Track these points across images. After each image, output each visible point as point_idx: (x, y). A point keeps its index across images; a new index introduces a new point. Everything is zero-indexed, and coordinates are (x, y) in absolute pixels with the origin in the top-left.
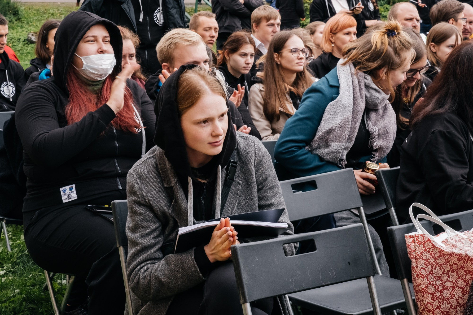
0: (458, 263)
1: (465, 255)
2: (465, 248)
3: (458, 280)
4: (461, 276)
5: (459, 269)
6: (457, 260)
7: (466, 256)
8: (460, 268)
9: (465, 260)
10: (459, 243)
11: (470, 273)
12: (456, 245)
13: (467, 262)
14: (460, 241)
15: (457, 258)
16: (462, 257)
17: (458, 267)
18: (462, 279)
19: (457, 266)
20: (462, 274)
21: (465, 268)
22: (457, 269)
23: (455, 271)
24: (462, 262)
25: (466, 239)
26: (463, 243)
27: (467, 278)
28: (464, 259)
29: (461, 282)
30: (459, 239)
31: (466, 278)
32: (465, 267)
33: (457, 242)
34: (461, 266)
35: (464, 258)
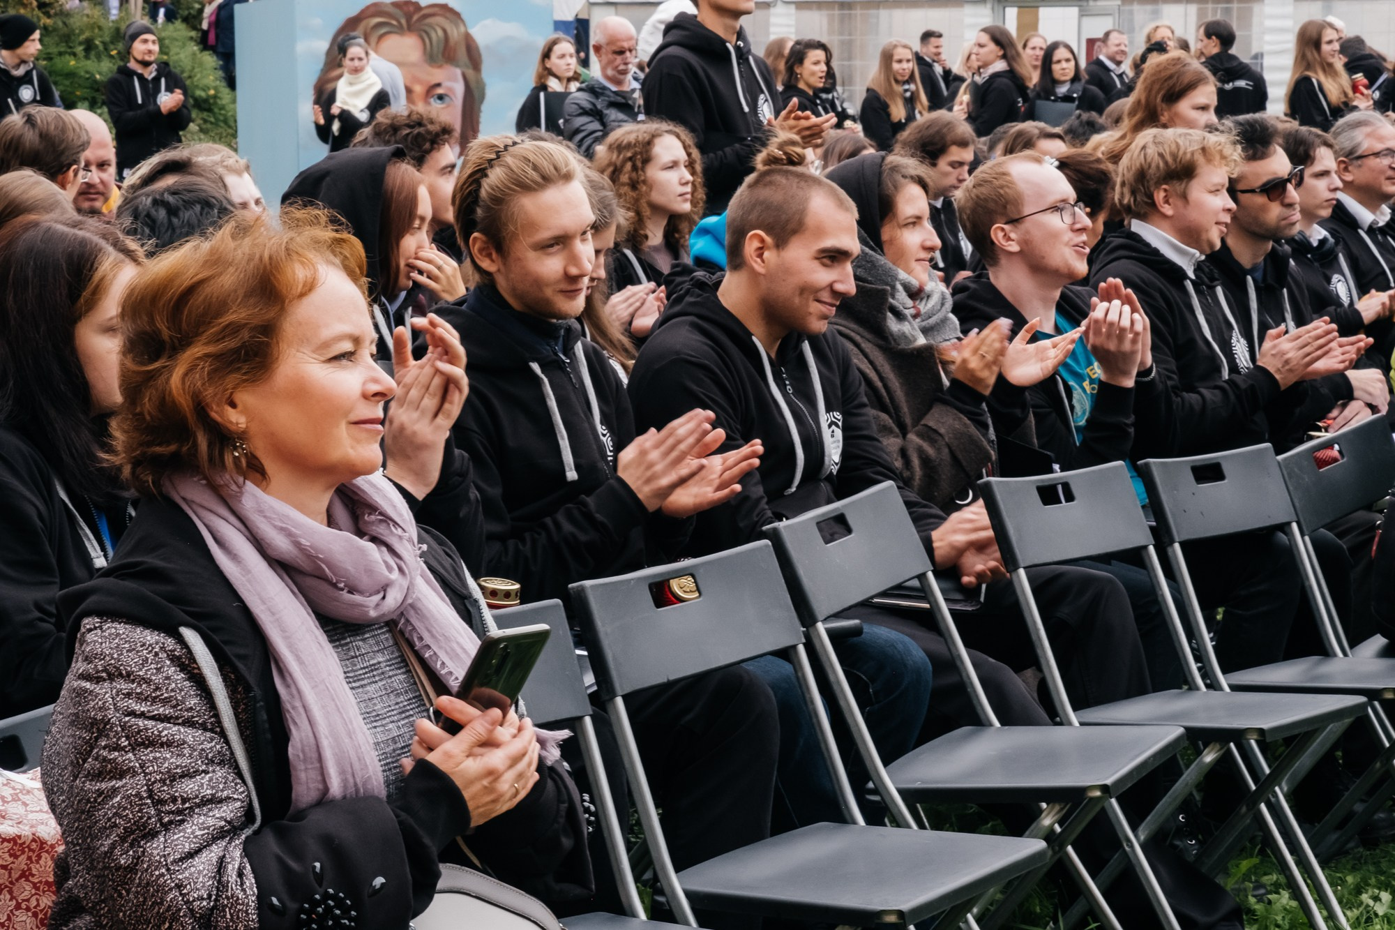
0: (13, 863)
1: (31, 837)
2: (31, 816)
3: (17, 913)
4: (24, 900)
5: (17, 880)
6: (7, 855)
7: (34, 840)
8: (20, 877)
9: (33, 851)
10: (15, 805)
11: (48, 891)
12: (5, 811)
13: (39, 857)
14: (16, 798)
15: (6, 850)
16: (21, 845)
17: (13, 875)
18: (28, 909)
19: (10, 873)
20: (26, 895)
21: (33, 875)
22: (11, 883)
23: (6, 887)
24: (23, 858)
25: (36, 792)
26: (25, 804)
27: (42, 906)
28: (31, 850)
29: (24, 918)
30: (13, 792)
31: (38, 905)
32: (34, 871)
33: (8, 802)
34: (23, 870)
35: (28, 847)
